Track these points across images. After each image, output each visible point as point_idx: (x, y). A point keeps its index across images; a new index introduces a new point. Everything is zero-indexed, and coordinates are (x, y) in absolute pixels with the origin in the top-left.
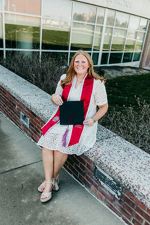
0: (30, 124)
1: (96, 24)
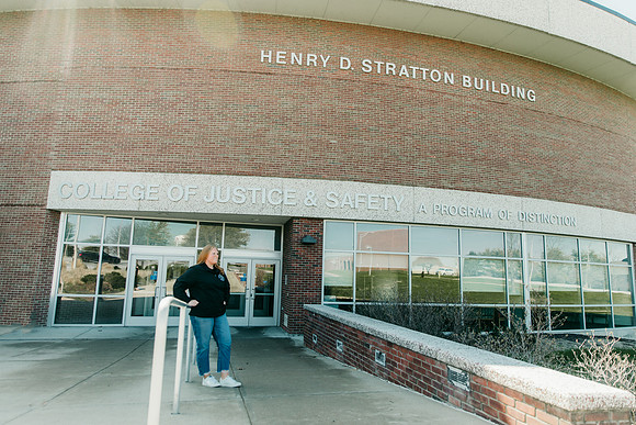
0: (387, 361)
1: (506, 258)
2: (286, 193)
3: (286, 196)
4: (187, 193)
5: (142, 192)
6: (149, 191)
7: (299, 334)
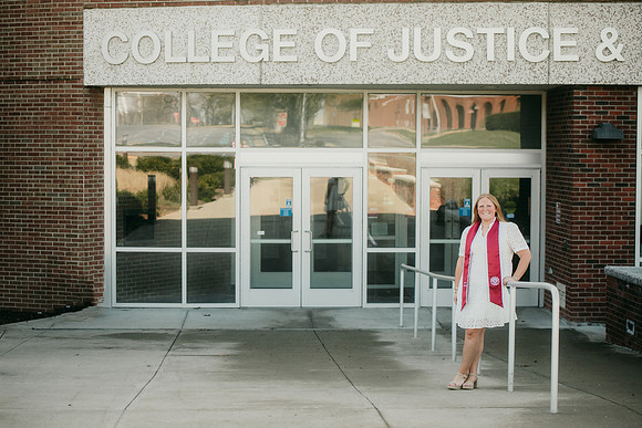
2: (557, 37)
3: (558, 43)
4: (354, 45)
5: (265, 47)
6: (277, 44)
7: (591, 322)
